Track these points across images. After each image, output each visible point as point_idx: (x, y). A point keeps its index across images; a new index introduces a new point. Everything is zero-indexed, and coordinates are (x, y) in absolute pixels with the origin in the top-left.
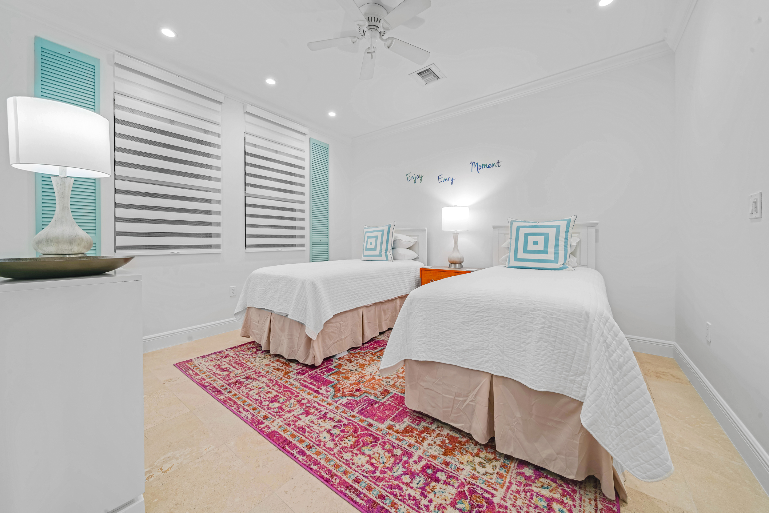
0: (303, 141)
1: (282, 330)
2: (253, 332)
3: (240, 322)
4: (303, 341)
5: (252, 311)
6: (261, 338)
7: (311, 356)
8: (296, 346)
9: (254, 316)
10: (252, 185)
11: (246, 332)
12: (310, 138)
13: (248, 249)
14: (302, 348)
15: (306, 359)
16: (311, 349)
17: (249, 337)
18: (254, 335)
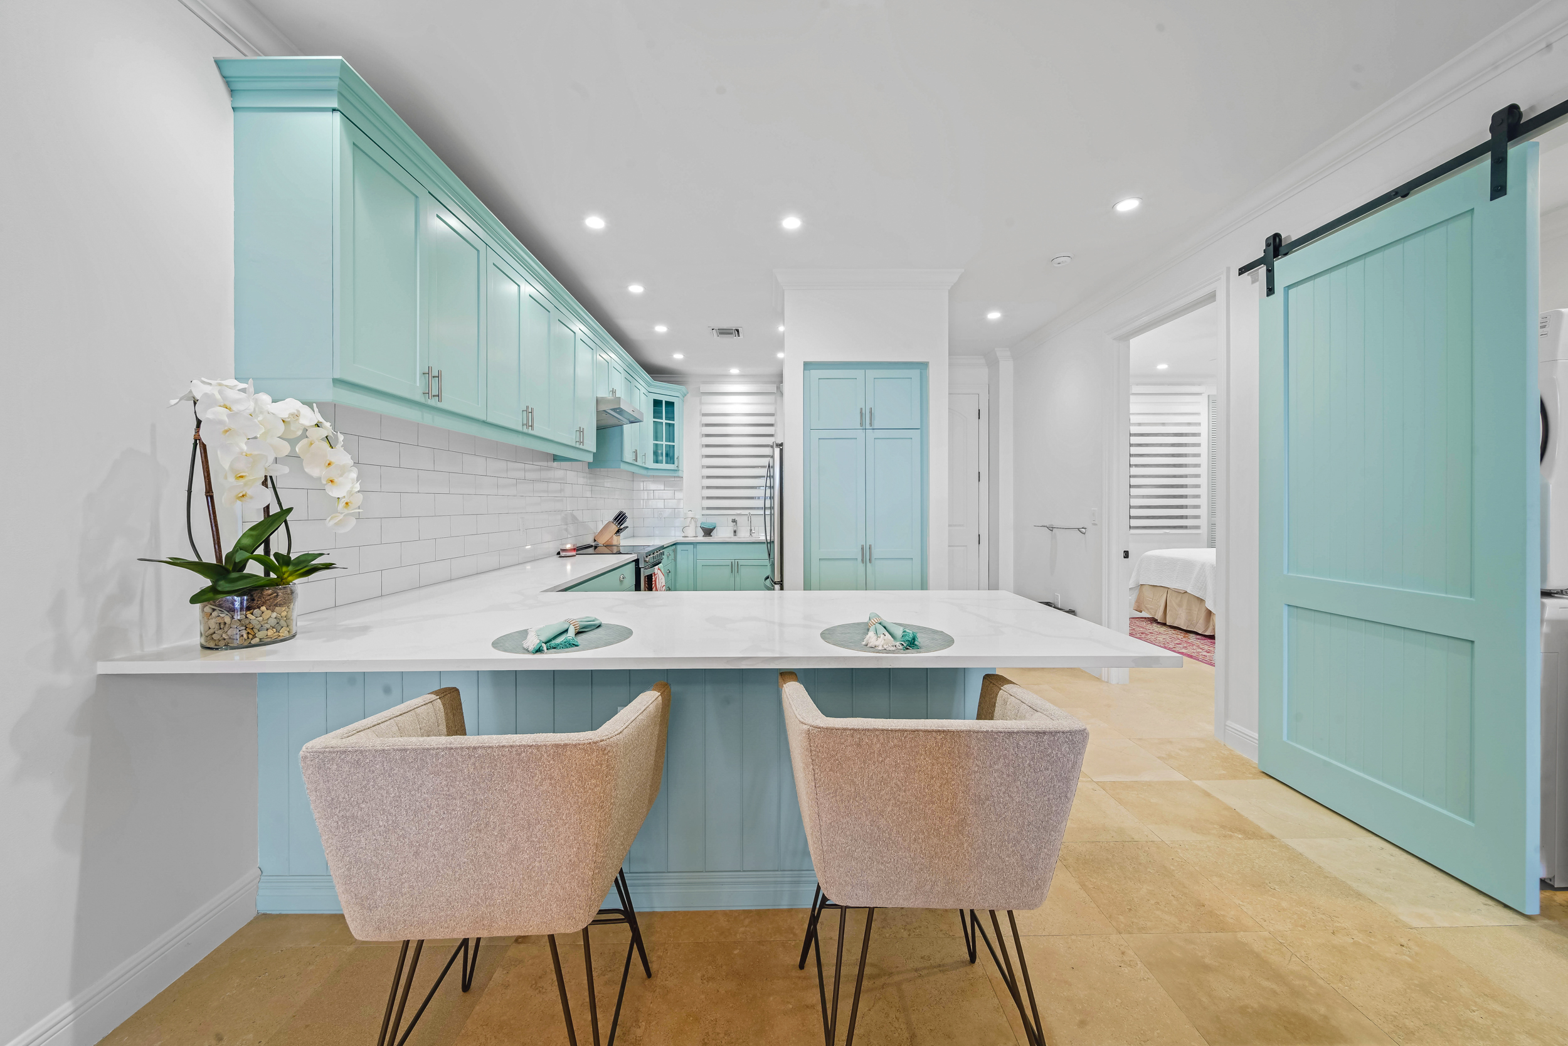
0: (1199, 402)
1: (1180, 605)
2: (1146, 607)
3: (1132, 598)
4: (1203, 614)
5: (1144, 588)
6: (1156, 613)
7: (1211, 628)
8: (1195, 619)
9: (1148, 594)
10: (1136, 466)
11: (1138, 607)
12: (1209, 396)
13: (1133, 531)
14: (1201, 621)
15: (1206, 631)
16: (1211, 622)
17: (1141, 612)
18: (1148, 610)
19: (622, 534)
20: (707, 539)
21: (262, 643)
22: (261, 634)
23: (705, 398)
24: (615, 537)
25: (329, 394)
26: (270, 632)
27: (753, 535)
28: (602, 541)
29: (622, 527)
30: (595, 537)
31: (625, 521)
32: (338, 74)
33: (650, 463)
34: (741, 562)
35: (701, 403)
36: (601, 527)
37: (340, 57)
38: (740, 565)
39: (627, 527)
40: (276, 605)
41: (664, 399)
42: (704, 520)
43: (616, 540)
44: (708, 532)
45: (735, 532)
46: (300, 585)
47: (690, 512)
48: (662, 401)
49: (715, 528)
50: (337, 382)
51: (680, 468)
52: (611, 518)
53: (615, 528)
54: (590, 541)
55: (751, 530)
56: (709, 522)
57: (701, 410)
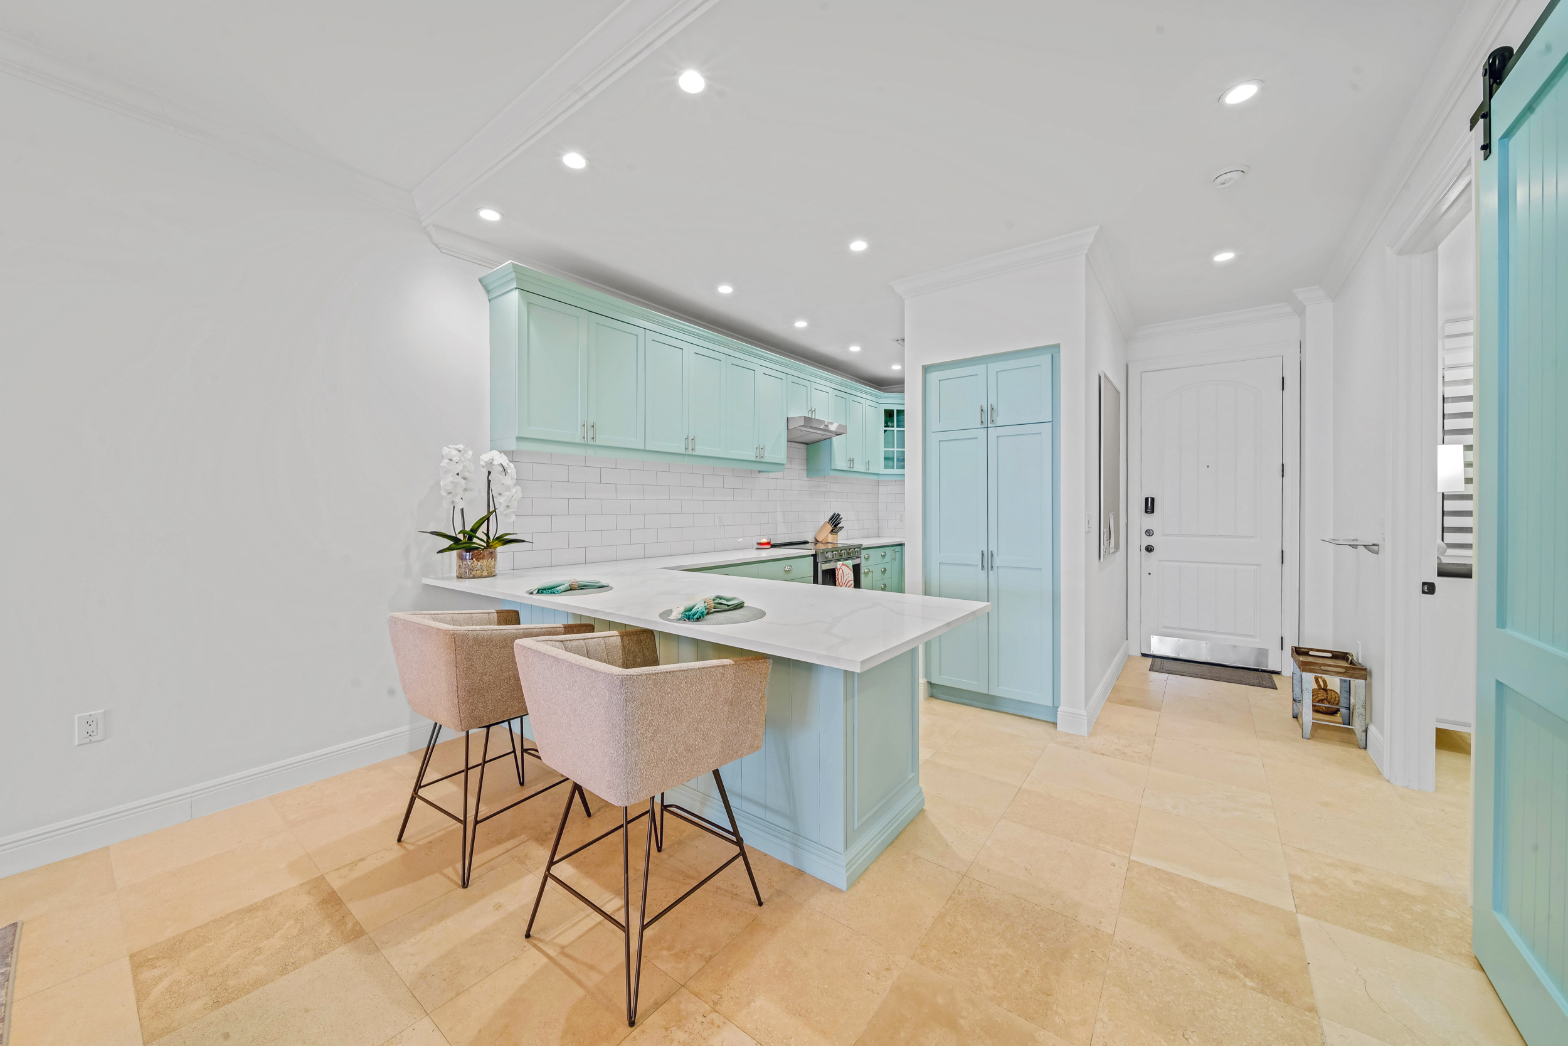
21: (474, 577)
22: (474, 573)
25: (513, 445)
26: (478, 572)
28: (820, 538)
29: (838, 527)
30: (815, 535)
31: (840, 522)
32: (512, 270)
37: (510, 261)
40: (480, 559)
41: (895, 408)
43: (831, 538)
46: (500, 550)
48: (893, 410)
50: (519, 439)
52: (827, 520)
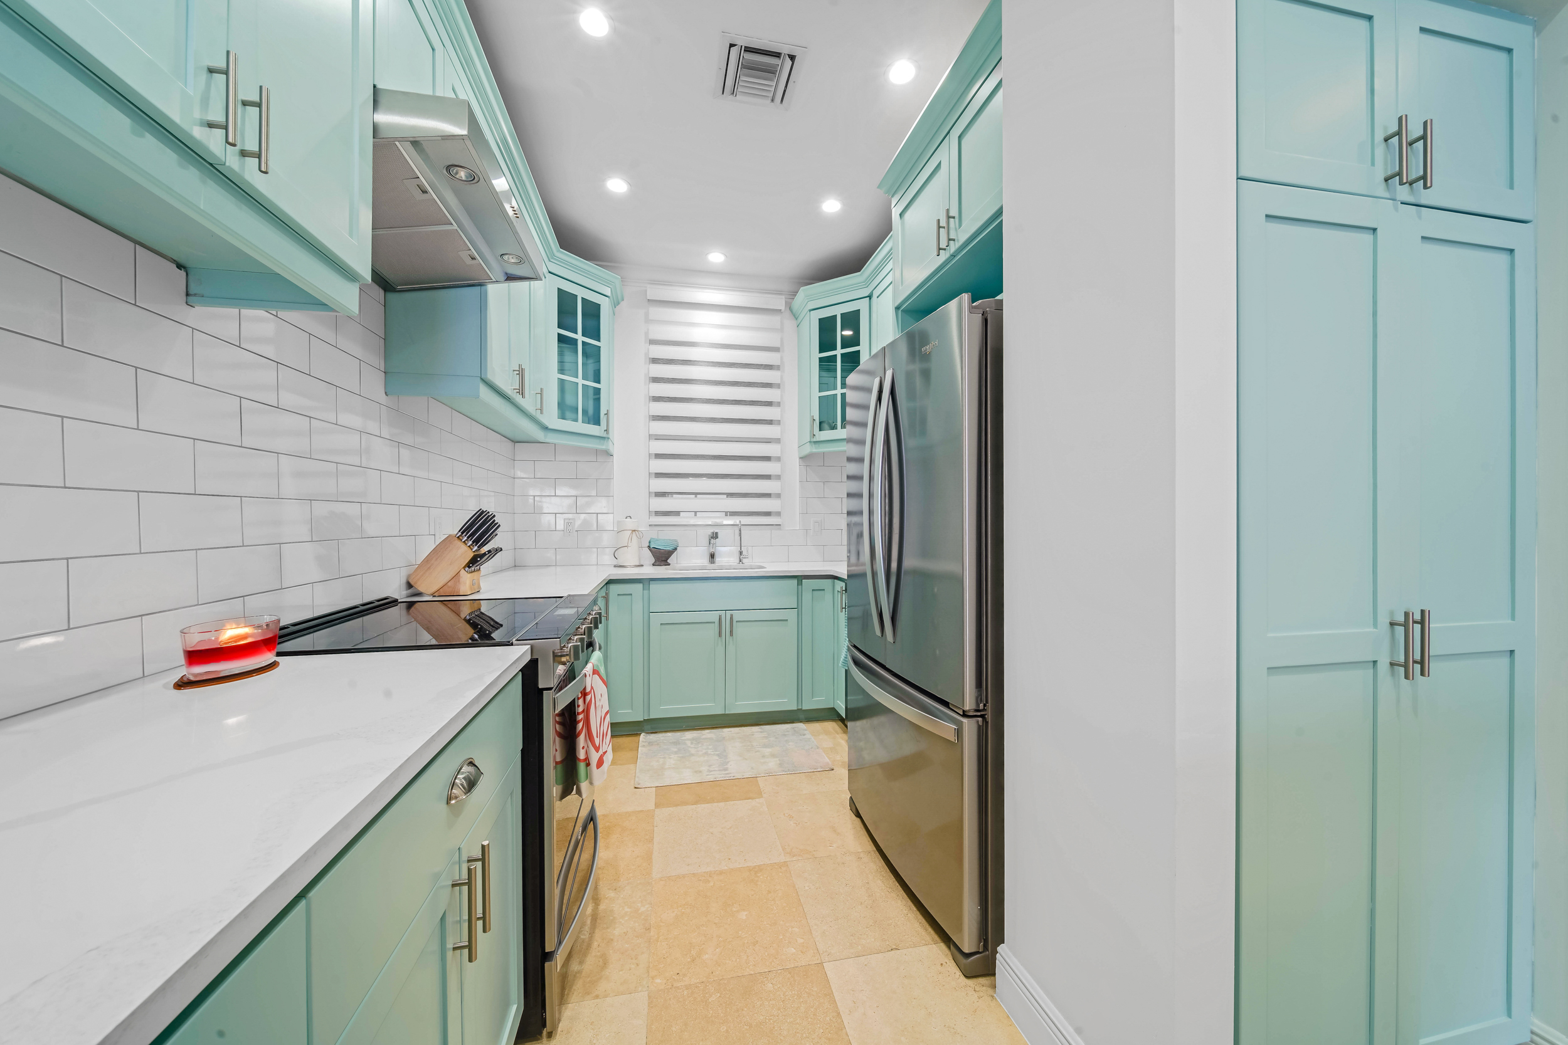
19: (486, 567)
20: (661, 572)
23: (656, 312)
24: (466, 578)
27: (744, 561)
28: (429, 586)
29: (485, 549)
30: (409, 576)
31: (493, 535)
33: (551, 417)
34: (737, 616)
35: (648, 321)
36: (427, 547)
38: (735, 620)
39: (498, 550)
41: (580, 293)
42: (653, 534)
43: (468, 583)
44: (662, 557)
45: (712, 556)
47: (629, 519)
48: (576, 297)
49: (676, 549)
51: (610, 436)
52: (455, 530)
53: (464, 552)
54: (395, 589)
55: (741, 553)
56: (663, 539)
57: (647, 334)
